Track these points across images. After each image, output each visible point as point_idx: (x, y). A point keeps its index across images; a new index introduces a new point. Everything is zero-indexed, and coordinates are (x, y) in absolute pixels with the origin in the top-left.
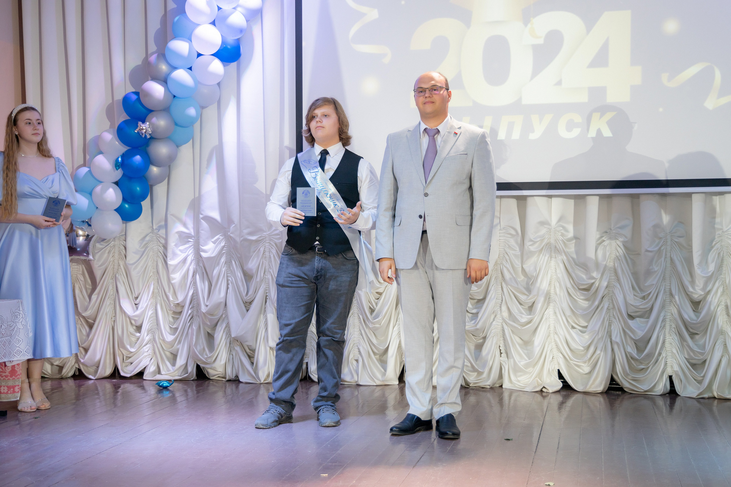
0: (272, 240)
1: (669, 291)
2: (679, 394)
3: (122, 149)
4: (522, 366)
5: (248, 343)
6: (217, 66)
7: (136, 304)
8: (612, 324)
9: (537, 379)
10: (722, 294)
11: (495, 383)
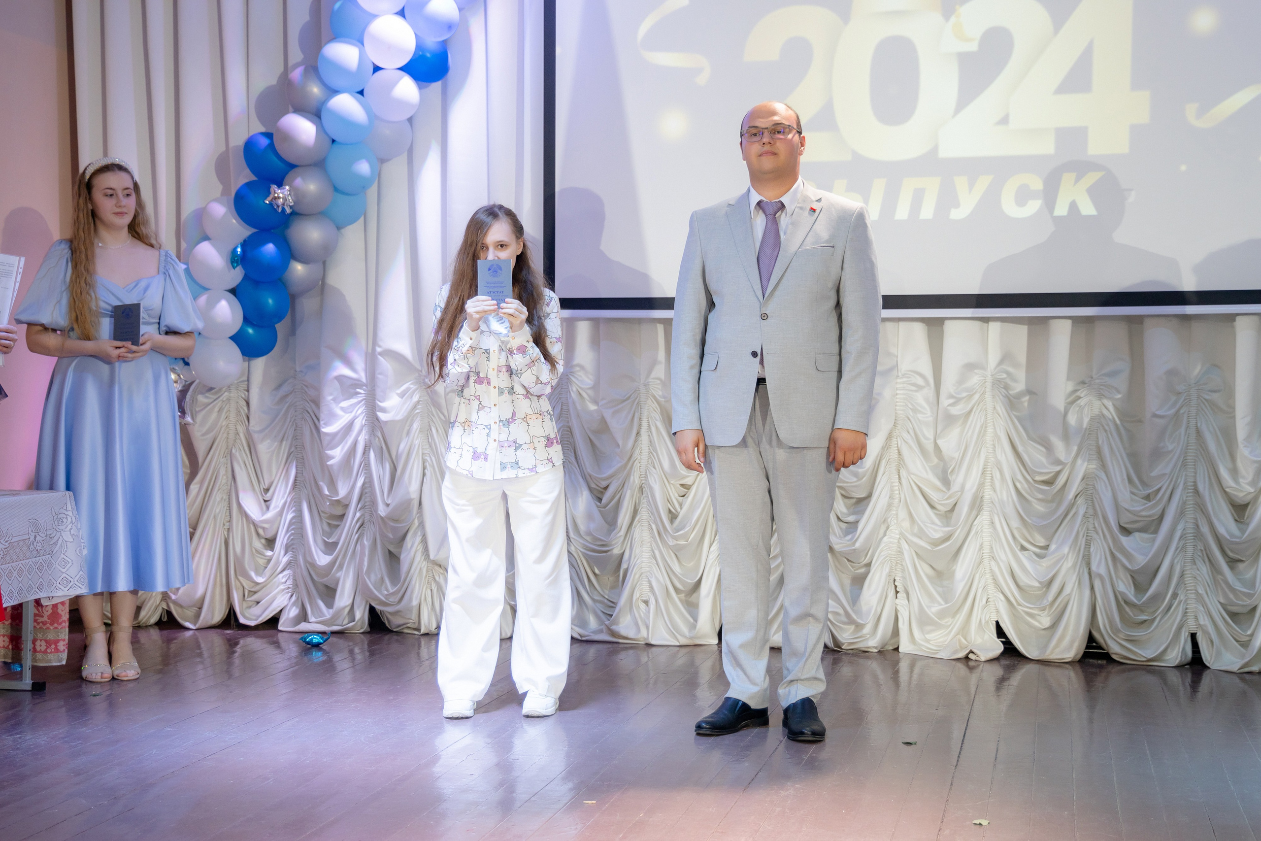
1: (1193, 486)
2: (1208, 665)
3: (244, 231)
4: (934, 615)
6: (407, 88)
7: (265, 501)
8: (1092, 543)
9: (959, 637)
11: (886, 645)
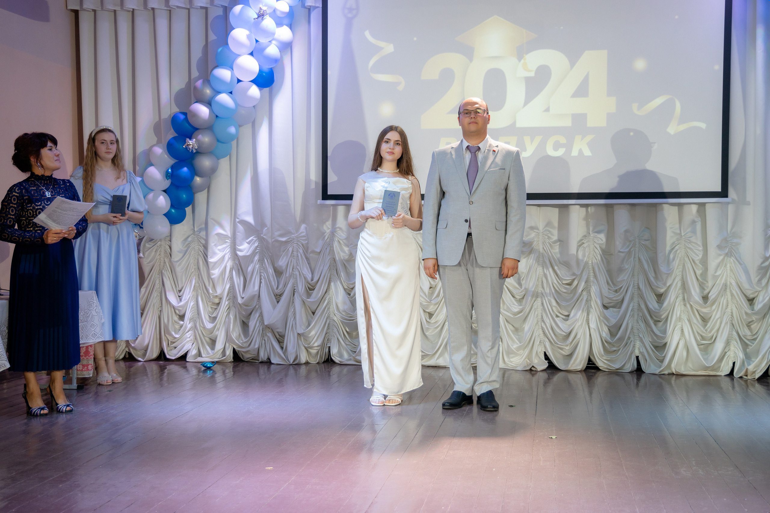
0: (300, 241)
1: (637, 285)
2: (644, 371)
3: (171, 161)
4: (514, 349)
5: (278, 330)
6: (254, 91)
7: (179, 296)
8: (590, 313)
9: (527, 359)
10: (680, 288)
